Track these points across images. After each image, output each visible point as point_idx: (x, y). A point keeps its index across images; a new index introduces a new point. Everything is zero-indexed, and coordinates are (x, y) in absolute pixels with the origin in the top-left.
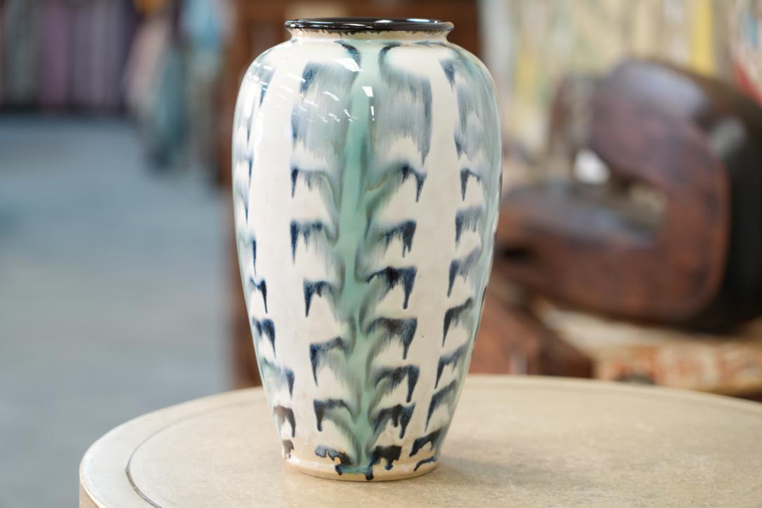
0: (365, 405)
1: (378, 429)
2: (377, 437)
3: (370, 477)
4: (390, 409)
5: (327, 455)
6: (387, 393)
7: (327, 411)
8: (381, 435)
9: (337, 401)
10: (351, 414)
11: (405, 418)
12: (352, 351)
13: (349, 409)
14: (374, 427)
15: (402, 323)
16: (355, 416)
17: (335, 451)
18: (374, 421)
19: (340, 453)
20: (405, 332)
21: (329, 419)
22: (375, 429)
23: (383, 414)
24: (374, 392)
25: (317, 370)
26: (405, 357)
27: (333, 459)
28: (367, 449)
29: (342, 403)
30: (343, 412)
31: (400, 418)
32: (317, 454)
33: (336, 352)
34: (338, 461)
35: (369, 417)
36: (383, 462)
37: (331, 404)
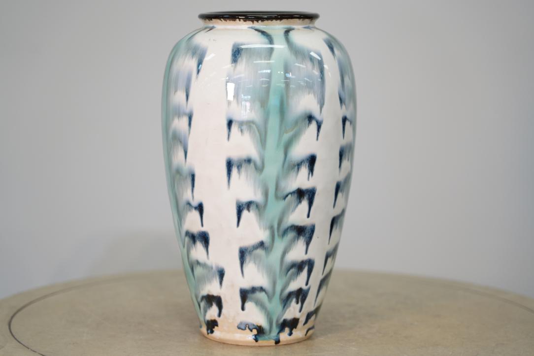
0: (278, 288)
1: (286, 307)
2: (285, 313)
3: (277, 342)
4: (295, 291)
5: (247, 328)
6: (294, 280)
7: (250, 295)
8: (288, 311)
9: (258, 288)
10: (268, 296)
11: (304, 297)
12: (271, 250)
13: (266, 293)
14: (283, 305)
15: (306, 228)
16: (270, 298)
17: (254, 325)
18: (284, 301)
19: (257, 326)
20: (307, 235)
21: (251, 301)
22: (284, 307)
23: (290, 295)
24: (285, 279)
25: (244, 265)
26: (306, 253)
27: (251, 331)
28: (277, 321)
29: (262, 289)
30: (262, 296)
31: (300, 297)
32: (239, 328)
33: (260, 252)
34: (255, 332)
35: (280, 298)
36: (287, 330)
37: (254, 290)
